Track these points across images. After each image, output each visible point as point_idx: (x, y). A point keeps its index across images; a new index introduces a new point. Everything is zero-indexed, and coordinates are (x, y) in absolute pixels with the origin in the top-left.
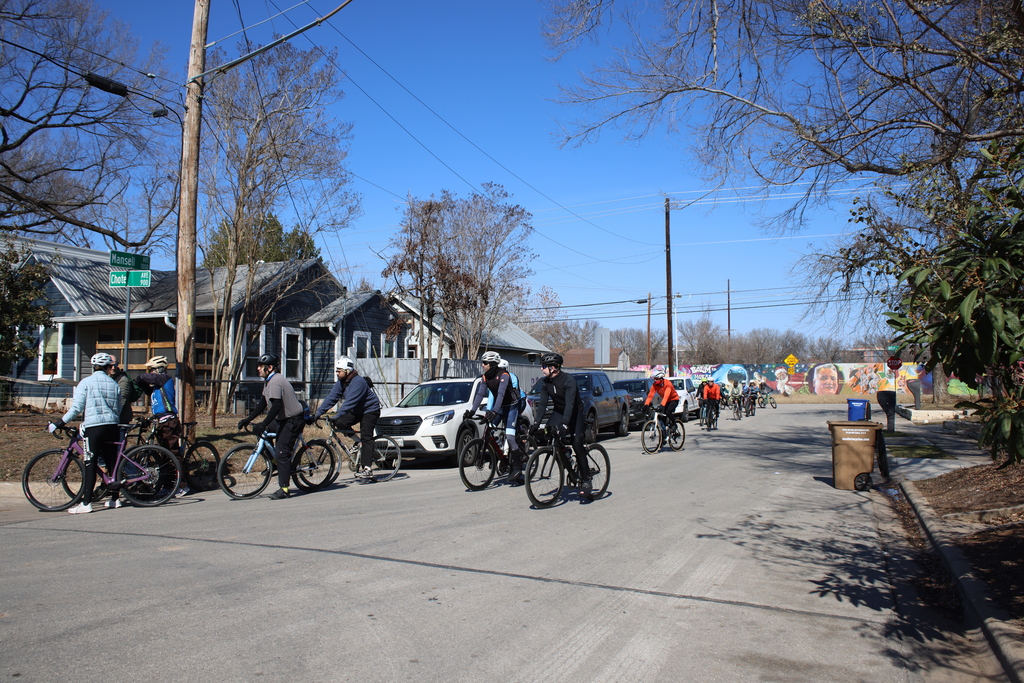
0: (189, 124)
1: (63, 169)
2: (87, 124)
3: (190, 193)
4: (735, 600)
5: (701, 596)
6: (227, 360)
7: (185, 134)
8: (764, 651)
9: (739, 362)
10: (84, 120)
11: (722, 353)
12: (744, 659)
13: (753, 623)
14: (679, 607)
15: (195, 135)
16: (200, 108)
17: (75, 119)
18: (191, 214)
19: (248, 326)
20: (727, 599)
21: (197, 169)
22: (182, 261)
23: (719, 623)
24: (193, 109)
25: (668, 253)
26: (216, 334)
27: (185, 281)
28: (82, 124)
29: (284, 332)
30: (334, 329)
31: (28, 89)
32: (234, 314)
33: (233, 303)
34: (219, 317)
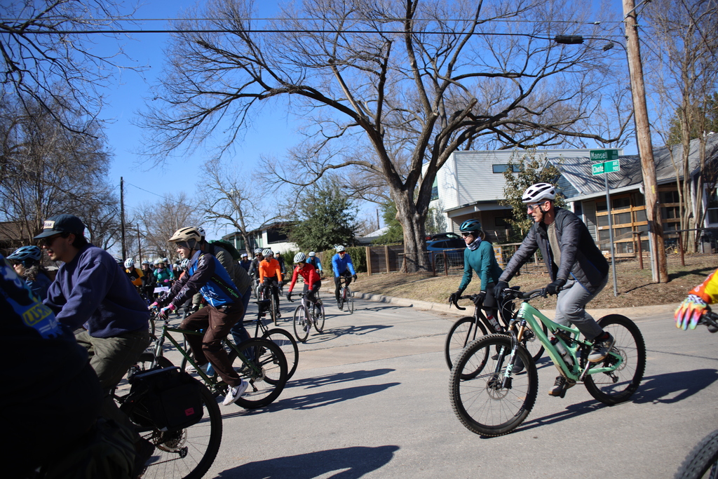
0: (631, 47)
1: (559, 100)
2: (568, 67)
3: (640, 97)
6: (691, 214)
7: (629, 56)
10: (566, 65)
15: (636, 54)
16: (637, 33)
17: (560, 66)
18: (643, 112)
19: (705, 185)
21: (642, 79)
22: (642, 148)
24: (632, 36)
26: (680, 195)
27: (646, 161)
28: (565, 68)
31: (528, 57)
32: (693, 178)
33: (691, 170)
34: (681, 182)
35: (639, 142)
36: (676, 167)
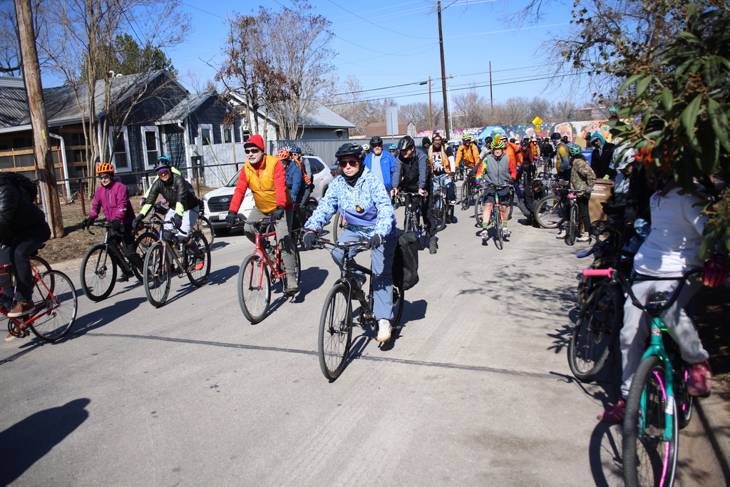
4: (476, 365)
5: (448, 362)
6: (98, 157)
8: (498, 427)
9: (499, 124)
11: (486, 119)
12: (477, 440)
13: (490, 392)
14: (428, 378)
19: (111, 129)
20: (471, 364)
21: (29, 4)
23: (461, 395)
25: (441, 44)
26: (86, 138)
27: (34, 102)
29: (143, 130)
30: (182, 124)
32: (100, 121)
33: (97, 112)
34: (87, 124)
35: (26, 78)
36: (81, 108)
